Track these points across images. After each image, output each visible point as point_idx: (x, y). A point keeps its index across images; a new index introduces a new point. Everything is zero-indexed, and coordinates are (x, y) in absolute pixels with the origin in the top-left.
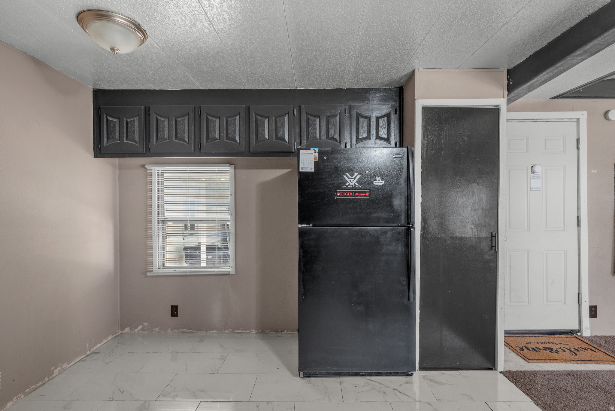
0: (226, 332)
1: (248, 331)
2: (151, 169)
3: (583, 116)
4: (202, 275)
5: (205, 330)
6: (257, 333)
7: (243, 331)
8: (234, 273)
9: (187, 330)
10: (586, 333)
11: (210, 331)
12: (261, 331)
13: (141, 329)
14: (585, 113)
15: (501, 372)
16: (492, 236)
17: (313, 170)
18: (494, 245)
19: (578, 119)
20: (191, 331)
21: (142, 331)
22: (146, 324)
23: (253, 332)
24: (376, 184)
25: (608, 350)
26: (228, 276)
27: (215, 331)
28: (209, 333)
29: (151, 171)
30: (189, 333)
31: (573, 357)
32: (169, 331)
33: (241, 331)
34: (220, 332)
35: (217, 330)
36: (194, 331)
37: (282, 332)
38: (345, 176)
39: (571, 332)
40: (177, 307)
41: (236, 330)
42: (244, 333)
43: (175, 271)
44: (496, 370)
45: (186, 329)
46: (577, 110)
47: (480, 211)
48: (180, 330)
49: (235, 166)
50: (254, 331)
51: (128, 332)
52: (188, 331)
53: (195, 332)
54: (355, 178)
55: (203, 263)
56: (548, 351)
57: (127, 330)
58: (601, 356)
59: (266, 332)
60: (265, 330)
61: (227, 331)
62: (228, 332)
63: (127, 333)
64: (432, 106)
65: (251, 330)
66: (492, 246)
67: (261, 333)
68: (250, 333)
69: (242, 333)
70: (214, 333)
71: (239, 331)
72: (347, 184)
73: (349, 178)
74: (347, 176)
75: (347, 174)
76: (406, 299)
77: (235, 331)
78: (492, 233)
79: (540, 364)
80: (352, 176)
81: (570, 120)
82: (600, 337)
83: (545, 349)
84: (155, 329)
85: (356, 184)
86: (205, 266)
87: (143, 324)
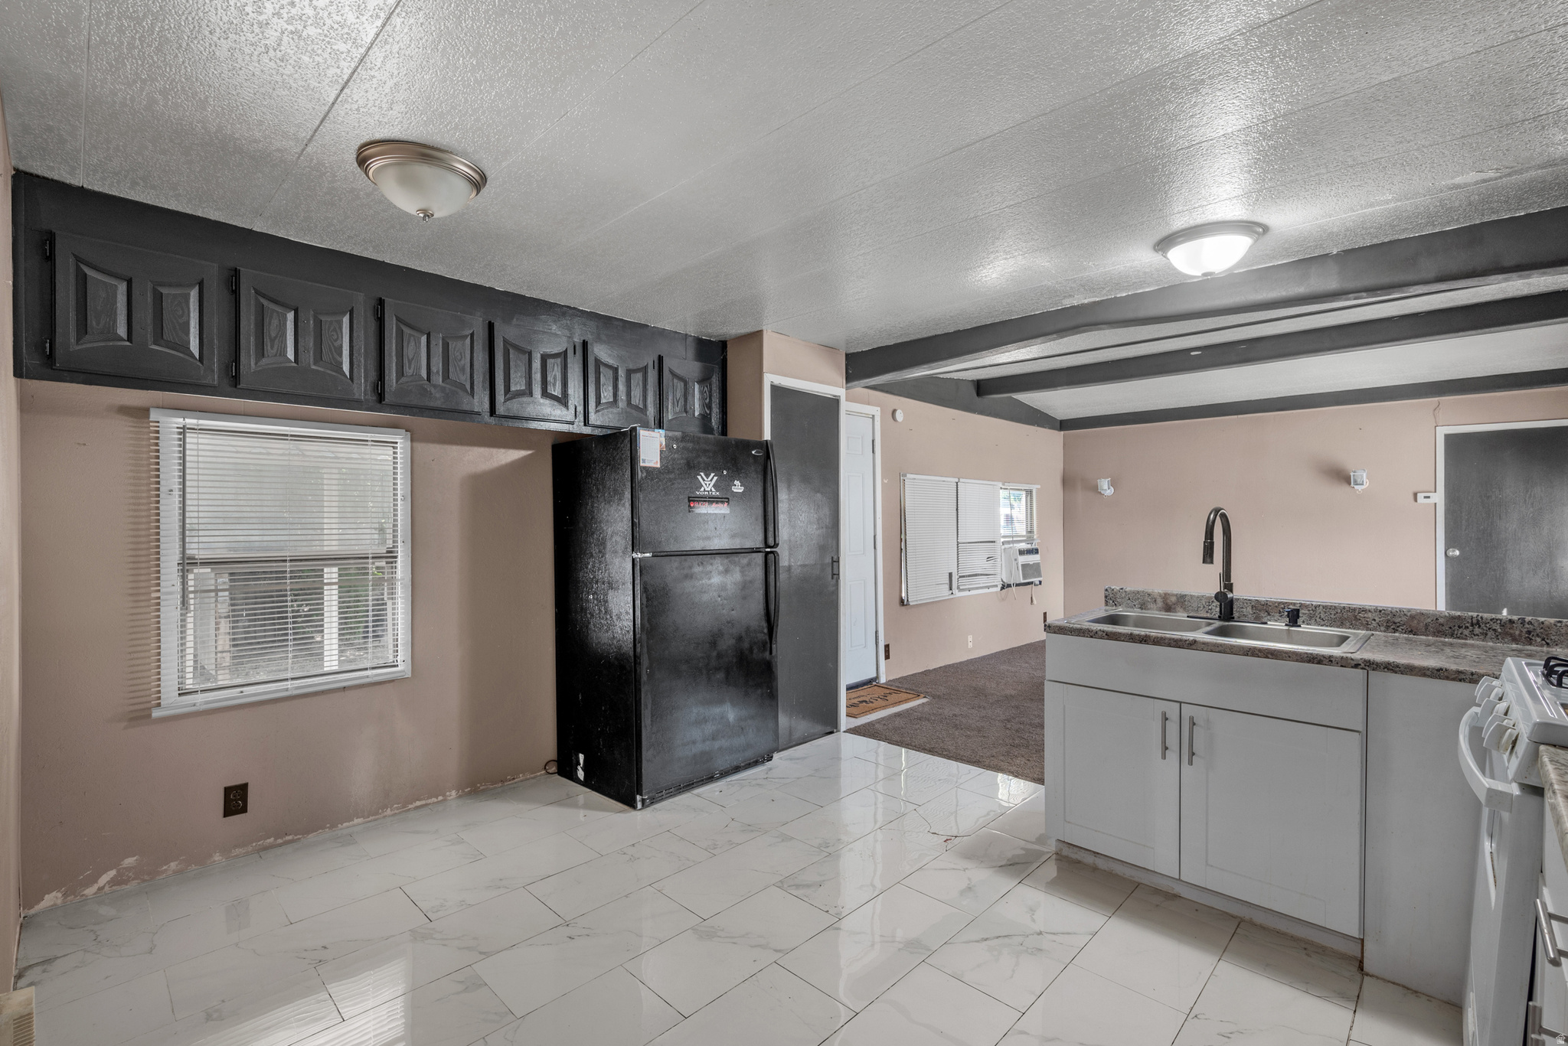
0: (385, 814)
1: (440, 798)
2: (158, 422)
3: (876, 411)
4: (323, 692)
5: (328, 825)
6: (460, 797)
7: (429, 801)
8: (409, 675)
9: (276, 839)
10: (883, 680)
11: (345, 824)
12: (469, 789)
13: (108, 882)
14: (879, 409)
15: (844, 732)
16: (833, 561)
17: (658, 466)
18: (835, 572)
19: (873, 416)
20: (290, 838)
21: (114, 888)
22: (129, 861)
23: (452, 797)
24: (735, 491)
25: (906, 689)
26: (392, 684)
27: (356, 821)
28: (341, 829)
29: (158, 427)
30: (280, 845)
31: (884, 703)
32: (217, 857)
33: (423, 802)
34: (371, 818)
35: (363, 817)
36: (298, 836)
37: (514, 779)
38: (699, 477)
39: (869, 682)
40: (244, 788)
41: (412, 804)
42: (430, 804)
43: (242, 692)
44: (839, 731)
45: (272, 839)
46: (872, 405)
47: (824, 530)
48: (254, 844)
49: (411, 435)
50: (454, 793)
51: (55, 905)
52: (280, 841)
53: (299, 839)
54: (711, 480)
55: (331, 660)
56: (864, 704)
57: (52, 899)
58: (904, 696)
59: (481, 788)
60: (479, 785)
61: (389, 812)
62: (393, 812)
63: (53, 908)
64: (779, 385)
65: (448, 793)
66: (833, 574)
67: (470, 793)
68: (445, 800)
69: (426, 805)
70: (354, 826)
71: (418, 803)
72: (702, 489)
73: (704, 480)
74: (702, 477)
75: (702, 474)
76: (768, 653)
77: (410, 806)
78: (832, 558)
79: (868, 716)
80: (707, 477)
81: (866, 416)
82: (894, 680)
83: (862, 702)
84: (165, 868)
85: (713, 490)
86: (337, 668)
87: (119, 866)
